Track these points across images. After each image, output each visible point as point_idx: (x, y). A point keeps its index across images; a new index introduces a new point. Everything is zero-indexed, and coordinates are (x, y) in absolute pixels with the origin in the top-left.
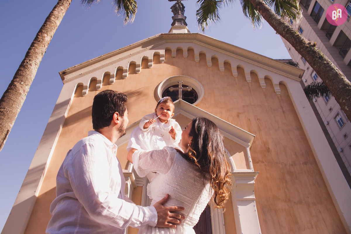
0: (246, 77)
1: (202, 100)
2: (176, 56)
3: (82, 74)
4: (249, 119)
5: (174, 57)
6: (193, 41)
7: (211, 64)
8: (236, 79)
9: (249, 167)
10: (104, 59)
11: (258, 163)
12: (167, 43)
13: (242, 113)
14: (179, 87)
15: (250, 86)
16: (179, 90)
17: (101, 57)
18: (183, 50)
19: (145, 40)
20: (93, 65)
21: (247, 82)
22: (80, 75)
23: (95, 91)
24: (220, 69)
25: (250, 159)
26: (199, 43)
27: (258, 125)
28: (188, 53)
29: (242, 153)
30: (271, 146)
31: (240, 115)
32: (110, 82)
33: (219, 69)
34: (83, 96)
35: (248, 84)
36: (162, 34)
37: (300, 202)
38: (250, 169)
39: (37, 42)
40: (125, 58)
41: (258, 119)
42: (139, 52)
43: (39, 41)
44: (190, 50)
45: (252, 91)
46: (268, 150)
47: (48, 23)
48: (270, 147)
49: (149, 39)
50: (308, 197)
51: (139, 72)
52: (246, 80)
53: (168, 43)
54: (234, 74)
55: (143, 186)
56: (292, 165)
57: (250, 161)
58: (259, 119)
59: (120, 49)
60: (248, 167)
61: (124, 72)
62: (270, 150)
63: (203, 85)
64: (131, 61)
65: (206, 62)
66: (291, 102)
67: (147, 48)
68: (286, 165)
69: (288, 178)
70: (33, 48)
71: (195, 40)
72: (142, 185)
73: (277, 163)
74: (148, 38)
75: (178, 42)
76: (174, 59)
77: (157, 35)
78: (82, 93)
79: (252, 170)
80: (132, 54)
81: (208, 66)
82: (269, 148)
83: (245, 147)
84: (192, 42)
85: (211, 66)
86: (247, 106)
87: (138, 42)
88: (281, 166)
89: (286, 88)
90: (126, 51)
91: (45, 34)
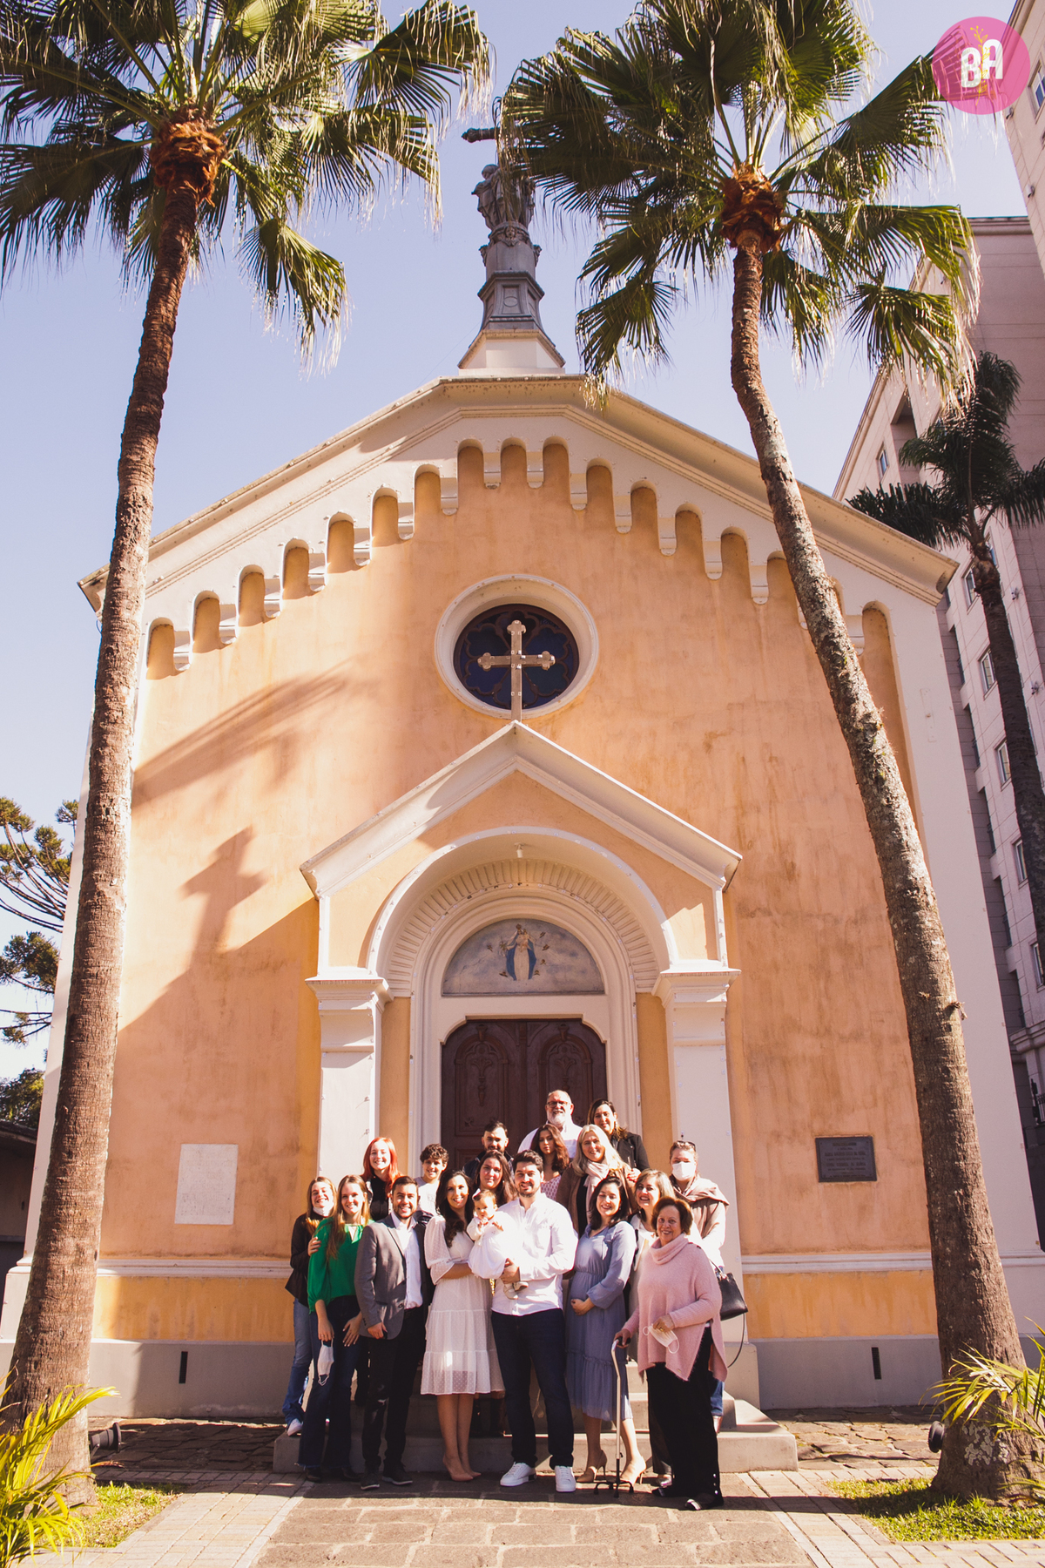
0: (753, 582)
1: (592, 683)
2: (500, 481)
3: (160, 580)
4: (744, 759)
5: (493, 487)
6: (566, 411)
7: (629, 520)
8: (716, 591)
9: (716, 953)
10: (231, 511)
11: (752, 915)
12: (464, 416)
13: (722, 735)
14: (513, 652)
15: (762, 622)
16: (513, 667)
17: (221, 505)
18: (524, 451)
19: (380, 412)
20: (195, 538)
21: (754, 603)
22: (154, 583)
23: (216, 651)
24: (662, 542)
25: (721, 929)
26: (586, 421)
27: (770, 781)
28: (545, 471)
29: (700, 908)
30: (801, 858)
31: (714, 744)
32: (265, 608)
33: (655, 545)
34: (177, 673)
35: (755, 609)
36: (443, 382)
37: (857, 1036)
38: (717, 959)
39: (110, 727)
40: (310, 499)
41: (771, 759)
42: (358, 471)
43: (115, 722)
44: (554, 450)
45: (764, 642)
46: (790, 873)
47: (118, 637)
48: (797, 862)
49: (395, 407)
50: (883, 1021)
51: (365, 559)
52: (749, 595)
53: (469, 416)
54: (708, 566)
55: (413, 997)
56: (856, 922)
57: (721, 935)
58: (776, 759)
59: (289, 466)
60: (713, 953)
61: (311, 562)
62: (796, 873)
63: (597, 619)
64: (335, 513)
65: (612, 511)
66: (895, 685)
67: (388, 449)
68: (836, 921)
69: (835, 962)
70: (107, 750)
71: (571, 407)
72: (407, 994)
73: (811, 915)
74: (391, 405)
75: (504, 416)
76: (493, 493)
77: (426, 387)
78: (175, 661)
79: (721, 963)
80: (333, 479)
81: (619, 530)
82: (793, 865)
83: (710, 889)
84: (561, 414)
85: (629, 529)
86: (743, 705)
87: (355, 425)
88: (820, 925)
89: (887, 627)
90: (310, 467)
91: (121, 686)
